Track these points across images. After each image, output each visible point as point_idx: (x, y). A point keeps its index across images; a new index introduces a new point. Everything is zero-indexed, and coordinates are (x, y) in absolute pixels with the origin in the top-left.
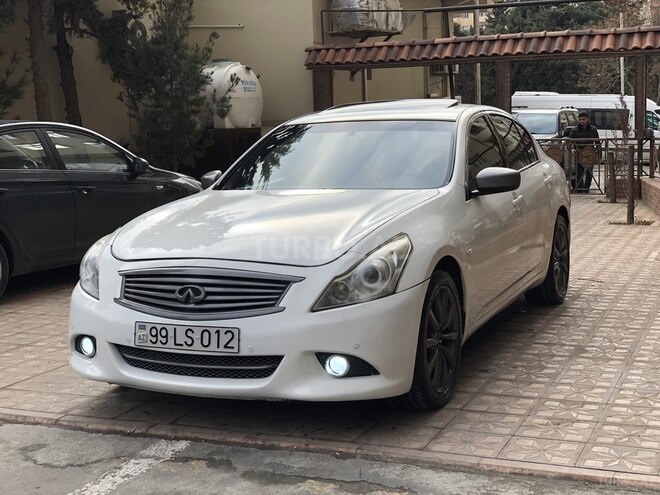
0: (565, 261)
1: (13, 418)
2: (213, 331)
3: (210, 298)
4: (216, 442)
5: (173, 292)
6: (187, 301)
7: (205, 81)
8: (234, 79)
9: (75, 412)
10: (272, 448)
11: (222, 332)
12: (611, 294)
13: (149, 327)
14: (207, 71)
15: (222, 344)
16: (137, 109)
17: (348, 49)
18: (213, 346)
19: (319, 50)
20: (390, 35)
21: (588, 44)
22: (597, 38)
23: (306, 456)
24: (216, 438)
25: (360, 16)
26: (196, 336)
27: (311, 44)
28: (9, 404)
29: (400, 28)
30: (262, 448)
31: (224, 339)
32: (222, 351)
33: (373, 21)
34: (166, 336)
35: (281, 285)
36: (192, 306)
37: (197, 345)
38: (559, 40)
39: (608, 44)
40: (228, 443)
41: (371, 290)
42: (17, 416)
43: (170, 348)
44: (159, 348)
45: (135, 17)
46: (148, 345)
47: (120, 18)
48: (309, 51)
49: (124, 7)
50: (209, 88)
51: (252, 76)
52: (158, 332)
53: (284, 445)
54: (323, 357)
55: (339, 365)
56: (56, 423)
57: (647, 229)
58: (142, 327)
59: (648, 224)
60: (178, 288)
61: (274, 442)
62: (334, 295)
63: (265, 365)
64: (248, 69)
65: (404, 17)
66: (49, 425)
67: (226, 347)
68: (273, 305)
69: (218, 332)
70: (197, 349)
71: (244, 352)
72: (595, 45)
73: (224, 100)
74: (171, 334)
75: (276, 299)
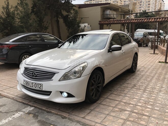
0: (136, 64)
2: (37, 84)
3: (38, 76)
5: (31, 73)
6: (33, 76)
7: (79, 26)
8: (85, 26)
11: (39, 84)
13: (26, 81)
14: (80, 25)
15: (39, 87)
16: (69, 31)
17: (106, 21)
18: (37, 88)
19: (101, 21)
20: (114, 19)
21: (149, 20)
22: (151, 19)
24: (40, 107)
25: (109, 15)
26: (34, 85)
27: (100, 20)
29: (116, 17)
30: (48, 112)
31: (39, 86)
32: (39, 89)
33: (111, 16)
34: (28, 84)
35: (53, 74)
36: (34, 77)
37: (34, 87)
38: (144, 19)
39: (153, 20)
40: (41, 109)
41: (75, 76)
43: (29, 87)
44: (27, 86)
45: (70, 15)
46: (25, 85)
47: (67, 16)
48: (99, 21)
49: (68, 14)
50: (80, 27)
51: (89, 26)
52: (27, 83)
53: (53, 112)
55: (65, 94)
56: (13, 99)
57: (157, 55)
58: (25, 81)
59: (157, 54)
60: (32, 73)
61: (51, 111)
62: (66, 77)
63: (48, 93)
64: (88, 24)
65: (117, 16)
66: (11, 99)
67: (39, 88)
68: (51, 79)
69: (38, 84)
70: (34, 88)
71: (43, 90)
72: (150, 20)
73: (83, 30)
74: (29, 84)
75: (52, 77)
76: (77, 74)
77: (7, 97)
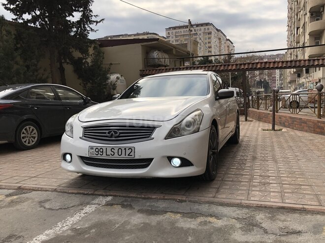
0: (239, 128)
1: (37, 189)
2: (123, 149)
3: (121, 135)
4: (124, 197)
5: (105, 133)
6: (111, 137)
7: (108, 78)
8: (118, 78)
9: (63, 185)
10: (148, 198)
11: (127, 149)
12: (253, 140)
13: (95, 148)
14: (108, 75)
15: (127, 154)
16: (86, 87)
17: (153, 70)
18: (123, 155)
19: (144, 70)
20: (165, 67)
21: (228, 68)
22: (231, 66)
23: (165, 202)
24: (124, 195)
25: (157, 60)
26: (116, 151)
27: (141, 69)
28: (36, 183)
29: (168, 64)
30: (144, 198)
31: (128, 152)
32: (127, 157)
33: (161, 62)
34: (102, 152)
35: (151, 129)
36: (114, 139)
37: (116, 155)
38: (219, 66)
39: (234, 67)
40: (129, 197)
41: (189, 130)
42: (39, 188)
43: (104, 157)
44: (99, 157)
45: (85, 59)
46: (94, 156)
47: (80, 59)
48: (141, 71)
49: (81, 56)
50: (109, 81)
51: (123, 78)
52: (99, 150)
53: (154, 197)
54: (170, 159)
55: (177, 162)
56: (55, 190)
58: (92, 148)
59: (252, 121)
60: (107, 131)
61: (149, 196)
62: (174, 132)
63: (145, 162)
64: (122, 76)
65: (170, 61)
66: (52, 191)
67: (129, 155)
68: (149, 137)
69: (125, 149)
70: (116, 157)
71: (137, 157)
72: (230, 68)
73: (114, 84)
74: (104, 151)
75: (150, 135)
76: (193, 126)
77: (39, 189)
